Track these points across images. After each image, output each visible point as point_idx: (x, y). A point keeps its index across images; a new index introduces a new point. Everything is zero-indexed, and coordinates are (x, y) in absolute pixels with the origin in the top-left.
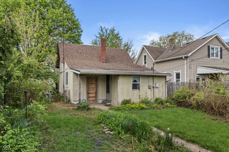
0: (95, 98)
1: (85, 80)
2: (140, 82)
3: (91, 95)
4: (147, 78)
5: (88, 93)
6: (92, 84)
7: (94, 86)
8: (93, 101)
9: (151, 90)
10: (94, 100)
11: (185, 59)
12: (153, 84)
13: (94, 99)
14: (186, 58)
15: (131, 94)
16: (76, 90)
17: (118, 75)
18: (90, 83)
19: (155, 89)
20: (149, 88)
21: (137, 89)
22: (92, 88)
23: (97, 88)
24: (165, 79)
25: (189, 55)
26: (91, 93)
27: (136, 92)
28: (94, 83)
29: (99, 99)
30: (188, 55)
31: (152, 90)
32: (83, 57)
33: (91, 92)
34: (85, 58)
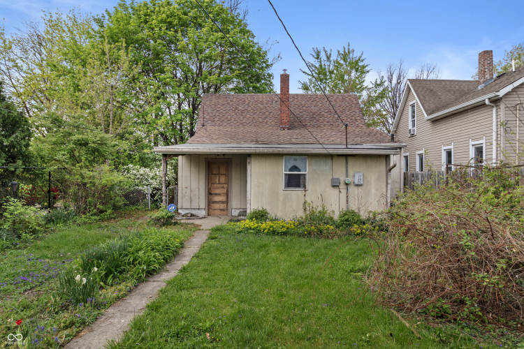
0: (225, 205)
1: (203, 167)
2: (306, 171)
3: (217, 198)
4: (329, 162)
5: (210, 194)
6: (219, 174)
7: (223, 179)
8: (221, 210)
9: (340, 192)
10: (222, 208)
11: (493, 107)
12: (347, 177)
13: (223, 206)
14: (496, 101)
15: (281, 199)
16: (184, 187)
17: (249, 155)
18: (215, 173)
19: (351, 189)
20: (333, 186)
21: (298, 186)
22: (219, 183)
23: (228, 182)
24: (384, 164)
25: (502, 93)
26: (216, 194)
27: (296, 193)
28: (225, 173)
29: (234, 207)
30: (498, 94)
31: (344, 192)
32: (245, 120)
33: (217, 191)
34: (248, 122)
